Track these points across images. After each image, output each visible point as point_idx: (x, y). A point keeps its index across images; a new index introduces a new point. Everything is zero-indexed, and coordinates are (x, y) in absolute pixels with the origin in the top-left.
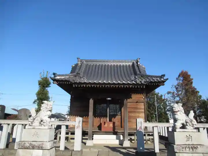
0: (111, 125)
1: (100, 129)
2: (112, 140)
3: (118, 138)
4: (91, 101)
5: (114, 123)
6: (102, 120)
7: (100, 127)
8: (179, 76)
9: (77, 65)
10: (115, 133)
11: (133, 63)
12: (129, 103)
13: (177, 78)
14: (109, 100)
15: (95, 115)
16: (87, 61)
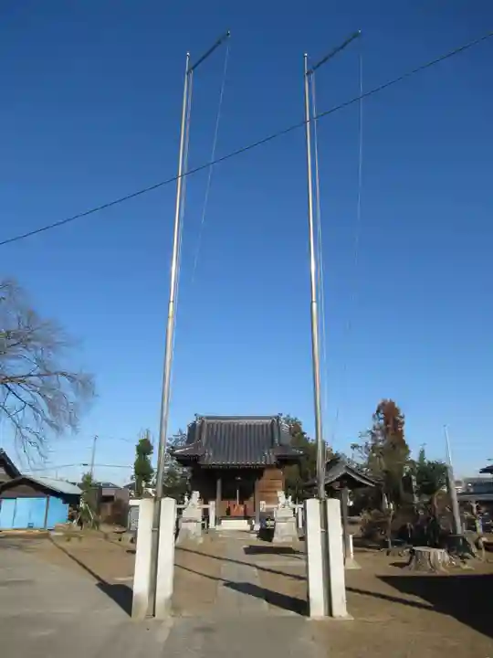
0: (242, 508)
1: (228, 515)
2: (243, 525)
3: (250, 523)
4: (219, 482)
5: (245, 507)
6: (232, 502)
7: (228, 512)
8: (378, 411)
9: (194, 424)
10: (246, 517)
11: (273, 421)
12: (260, 484)
13: (374, 416)
14: (239, 481)
15: (223, 498)
16: (208, 418)
